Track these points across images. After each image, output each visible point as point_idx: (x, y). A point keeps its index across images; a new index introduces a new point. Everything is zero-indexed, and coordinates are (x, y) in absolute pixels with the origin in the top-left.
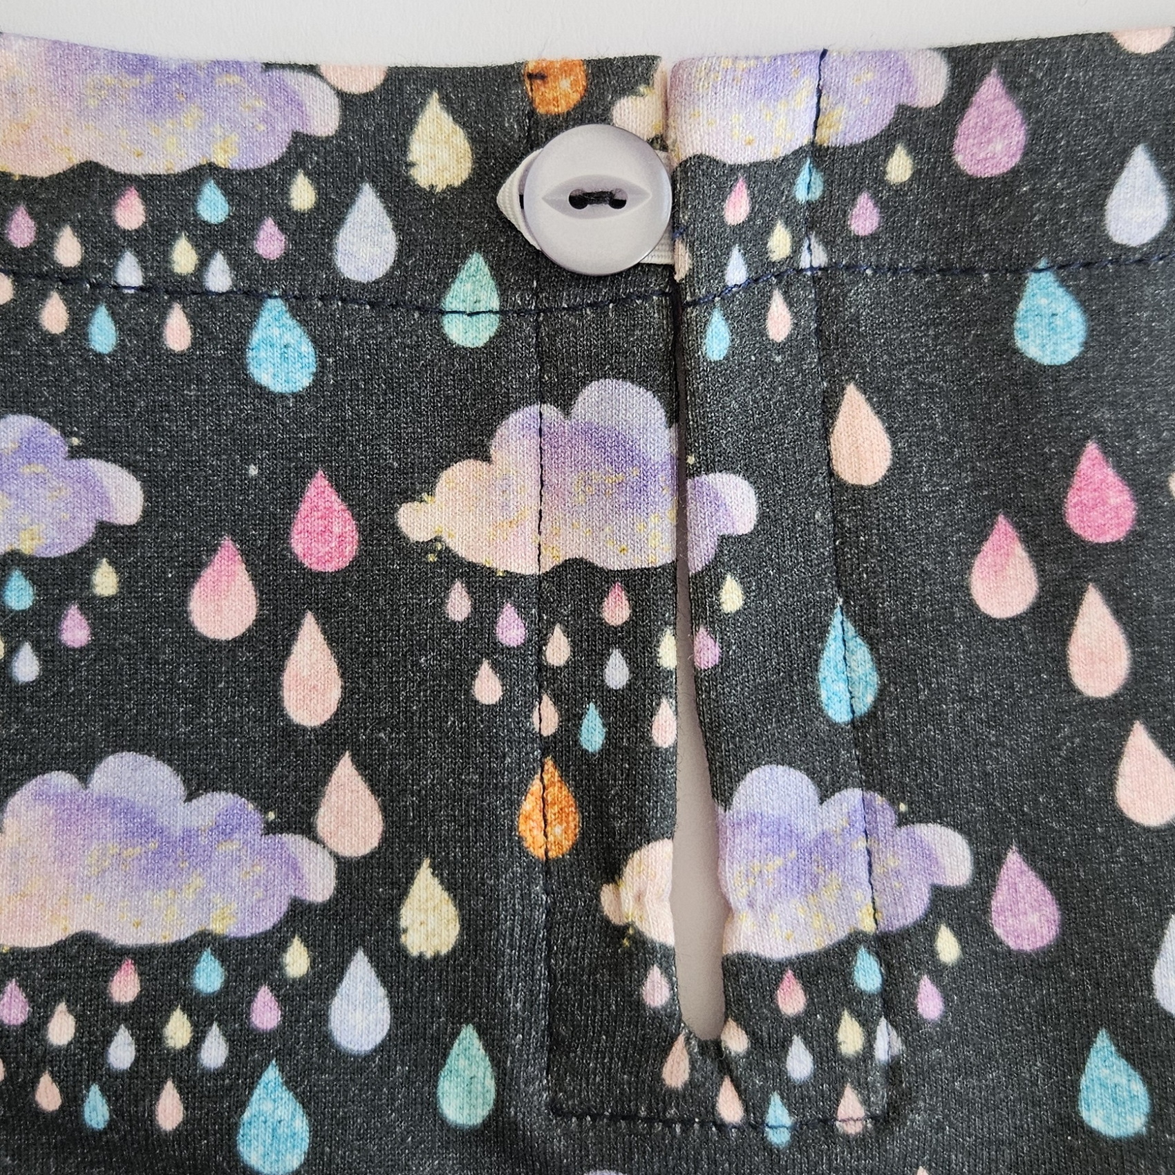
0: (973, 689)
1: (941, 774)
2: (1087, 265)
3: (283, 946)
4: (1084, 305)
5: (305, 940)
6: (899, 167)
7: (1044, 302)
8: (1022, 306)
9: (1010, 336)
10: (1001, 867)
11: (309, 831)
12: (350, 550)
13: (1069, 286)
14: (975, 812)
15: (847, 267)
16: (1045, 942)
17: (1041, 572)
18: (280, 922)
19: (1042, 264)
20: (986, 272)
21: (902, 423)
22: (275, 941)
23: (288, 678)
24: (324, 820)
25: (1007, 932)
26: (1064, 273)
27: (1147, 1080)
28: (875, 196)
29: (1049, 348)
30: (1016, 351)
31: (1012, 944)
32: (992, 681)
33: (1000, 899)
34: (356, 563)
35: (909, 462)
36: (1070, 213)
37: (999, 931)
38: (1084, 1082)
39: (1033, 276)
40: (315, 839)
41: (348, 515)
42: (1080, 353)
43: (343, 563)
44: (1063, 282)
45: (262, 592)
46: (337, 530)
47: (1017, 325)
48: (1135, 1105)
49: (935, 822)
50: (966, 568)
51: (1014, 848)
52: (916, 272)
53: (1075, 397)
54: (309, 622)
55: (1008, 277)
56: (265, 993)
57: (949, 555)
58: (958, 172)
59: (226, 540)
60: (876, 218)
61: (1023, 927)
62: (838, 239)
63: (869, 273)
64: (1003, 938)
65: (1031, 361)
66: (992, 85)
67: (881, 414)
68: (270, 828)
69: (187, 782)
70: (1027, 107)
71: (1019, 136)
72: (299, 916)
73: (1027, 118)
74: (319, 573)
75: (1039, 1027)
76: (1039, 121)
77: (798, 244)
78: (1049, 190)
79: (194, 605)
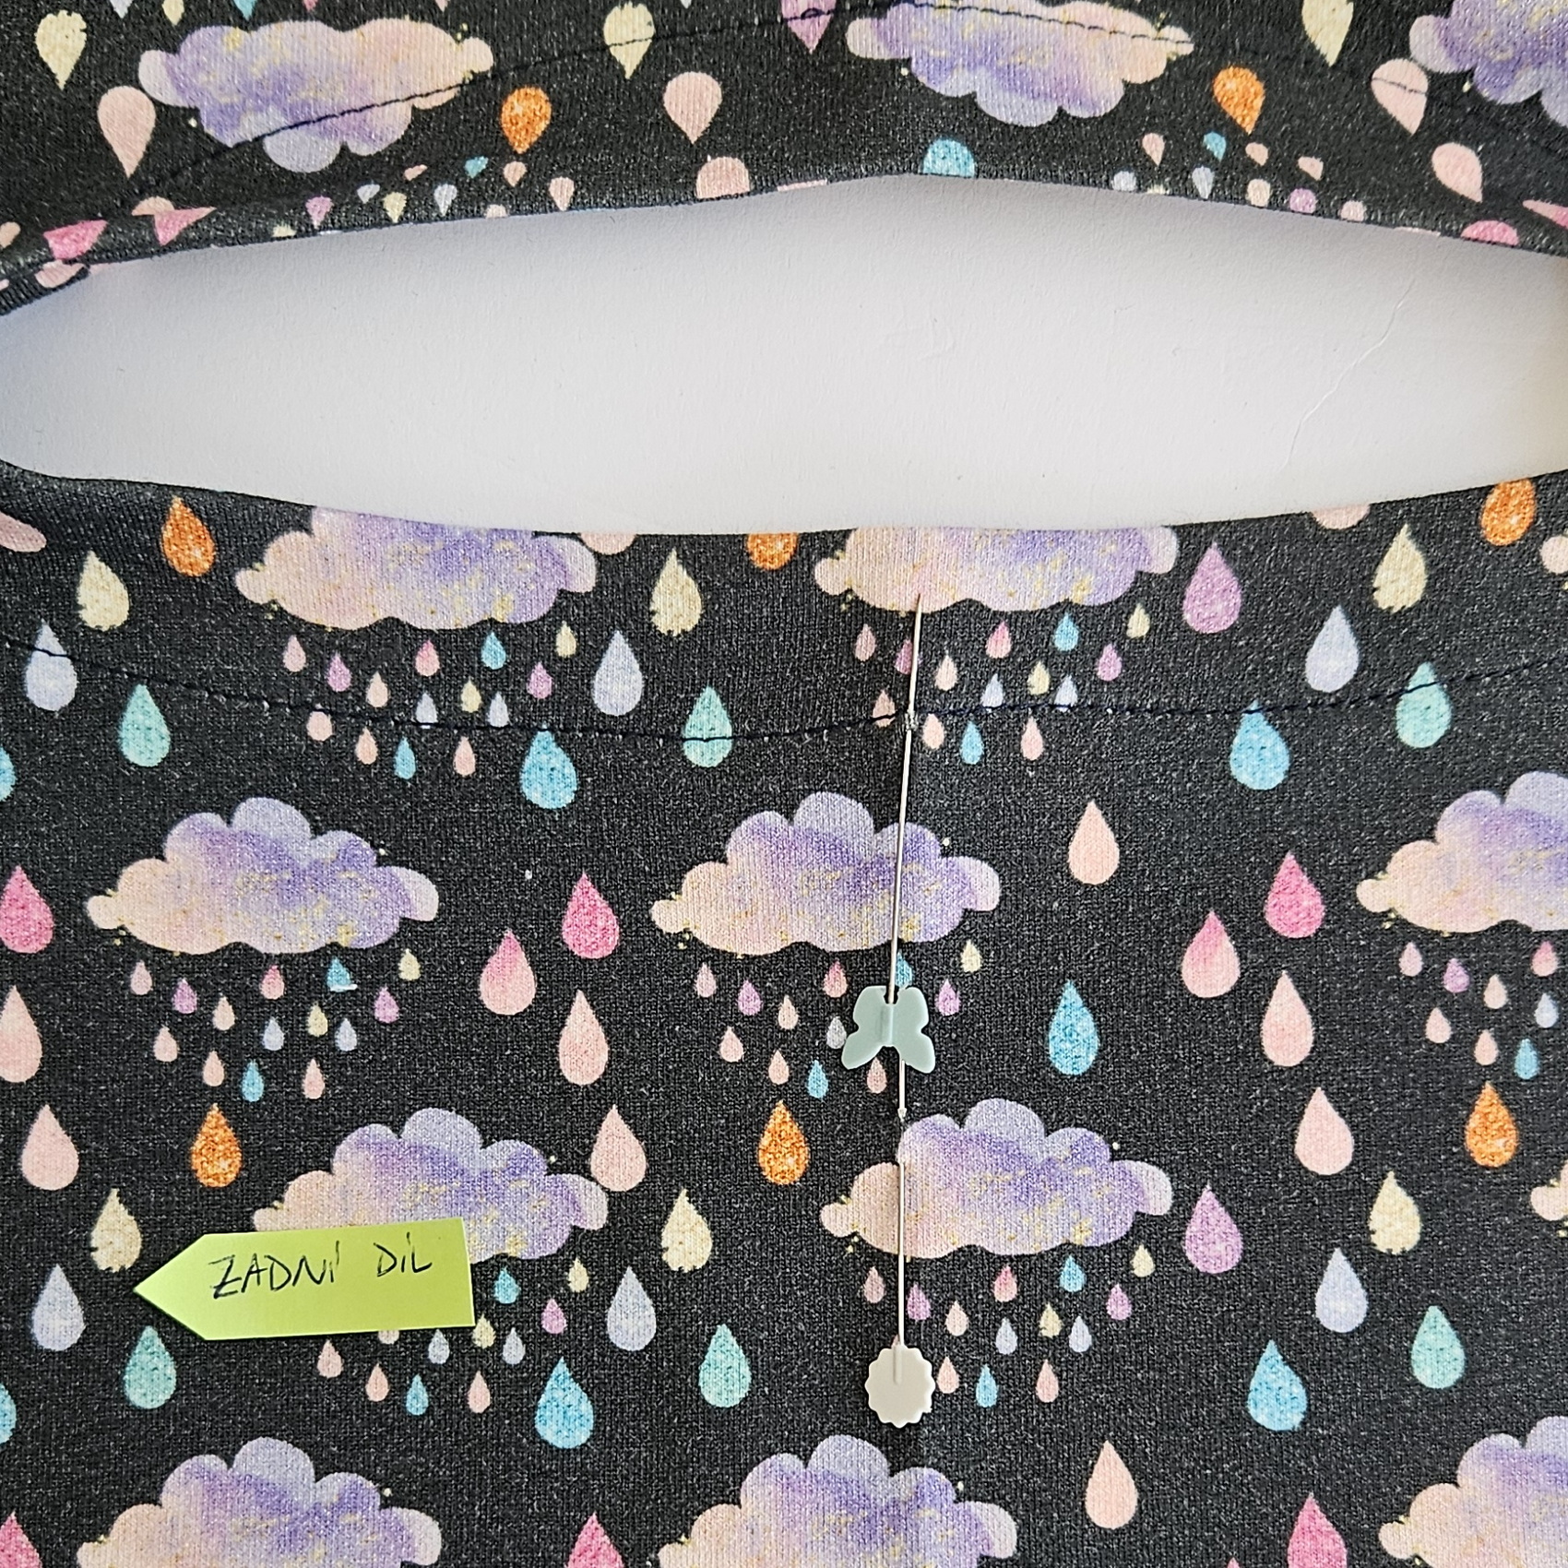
0: (1178, 1054)
1: (1149, 1122)
2: (1289, 708)
3: (565, 1267)
4: (1288, 741)
5: (584, 1262)
6: (1139, 624)
7: (1255, 737)
8: (1236, 741)
9: (1227, 765)
10: (1196, 1202)
11: (584, 1172)
12: (613, 940)
13: (1276, 725)
14: (1177, 1155)
15: (1091, 707)
17: (1242, 957)
18: (563, 1247)
19: (1254, 706)
20: (1208, 713)
21: (1131, 835)
22: (559, 1263)
23: (563, 1046)
24: (597, 1162)
26: (1271, 714)
27: (1305, 1383)
28: (1119, 649)
29: (1259, 775)
30: (1231, 778)
31: (1199, 1266)
33: (1193, 1228)
34: (619, 950)
35: (1135, 867)
36: (1277, 665)
37: (1190, 1256)
40: (591, 1178)
41: (610, 911)
43: (607, 952)
44: (1270, 721)
45: (539, 976)
46: (600, 924)
47: (1232, 756)
49: (1142, 1160)
50: (1179, 955)
51: (1208, 1187)
52: (1150, 711)
53: (1278, 817)
54: (580, 998)
55: (1227, 716)
56: (552, 1305)
57: (1163, 942)
58: (1188, 629)
59: (509, 933)
60: (1119, 666)
61: (1212, 1254)
62: (1087, 680)
63: (1110, 711)
64: (1194, 1262)
65: (1243, 786)
66: (1213, 556)
67: (1112, 826)
68: (552, 1169)
69: (482, 1132)
70: (1241, 574)
71: (1236, 599)
72: (579, 1241)
73: (1242, 584)
74: (587, 959)
75: (1218, 1336)
76: (1251, 587)
77: (1055, 684)
78: (1261, 644)
79: (483, 987)
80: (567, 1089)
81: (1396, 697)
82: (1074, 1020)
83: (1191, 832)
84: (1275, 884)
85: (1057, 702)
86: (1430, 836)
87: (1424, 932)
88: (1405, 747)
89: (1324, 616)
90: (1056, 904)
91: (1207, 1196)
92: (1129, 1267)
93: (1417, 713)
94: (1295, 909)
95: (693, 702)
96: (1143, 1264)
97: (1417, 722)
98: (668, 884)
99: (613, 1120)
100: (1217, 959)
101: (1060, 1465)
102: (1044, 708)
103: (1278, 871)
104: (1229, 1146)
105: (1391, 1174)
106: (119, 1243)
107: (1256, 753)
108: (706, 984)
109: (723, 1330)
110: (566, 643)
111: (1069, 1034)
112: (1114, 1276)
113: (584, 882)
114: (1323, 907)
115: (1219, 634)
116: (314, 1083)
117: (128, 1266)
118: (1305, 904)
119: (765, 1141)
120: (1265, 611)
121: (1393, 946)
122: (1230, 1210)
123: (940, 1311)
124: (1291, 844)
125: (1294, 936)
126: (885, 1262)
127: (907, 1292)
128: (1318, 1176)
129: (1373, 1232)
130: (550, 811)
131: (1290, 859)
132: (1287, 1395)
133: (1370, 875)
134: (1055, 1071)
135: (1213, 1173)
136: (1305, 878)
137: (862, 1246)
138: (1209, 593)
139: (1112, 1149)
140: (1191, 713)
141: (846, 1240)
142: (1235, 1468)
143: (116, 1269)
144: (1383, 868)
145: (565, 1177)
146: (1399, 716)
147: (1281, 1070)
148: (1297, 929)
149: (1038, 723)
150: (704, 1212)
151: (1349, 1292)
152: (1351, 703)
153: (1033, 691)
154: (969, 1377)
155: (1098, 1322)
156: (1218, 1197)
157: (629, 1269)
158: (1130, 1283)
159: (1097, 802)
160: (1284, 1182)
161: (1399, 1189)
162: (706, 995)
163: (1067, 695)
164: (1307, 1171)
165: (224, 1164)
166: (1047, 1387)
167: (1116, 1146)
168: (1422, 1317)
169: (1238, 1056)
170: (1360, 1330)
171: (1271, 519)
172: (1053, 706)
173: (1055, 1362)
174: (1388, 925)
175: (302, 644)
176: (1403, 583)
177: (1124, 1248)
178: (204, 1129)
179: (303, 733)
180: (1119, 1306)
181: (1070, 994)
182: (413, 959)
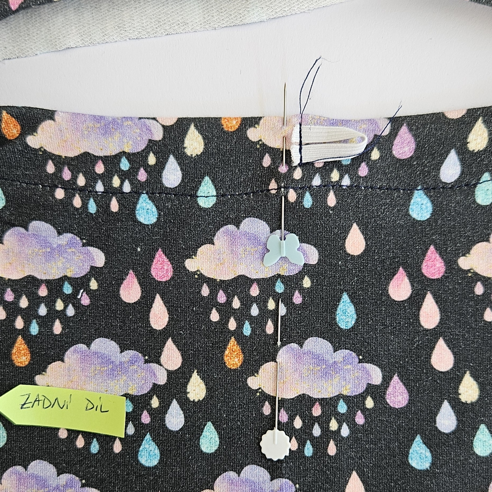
0: (387, 322)
1: (374, 348)
2: (434, 189)
3: (151, 398)
4: (432, 202)
5: (158, 397)
6: (375, 155)
7: (420, 200)
8: (412, 201)
9: (408, 210)
10: (391, 380)
11: (159, 363)
12: (170, 274)
13: (428, 195)
14: (384, 361)
15: (356, 186)
16: (403, 406)
17: (412, 286)
18: (150, 391)
19: (419, 188)
20: (401, 190)
21: (370, 236)
22: (148, 397)
23: (151, 315)
24: (163, 359)
25: (391, 401)
26: (426, 191)
27: (431, 452)
28: (367, 164)
29: (420, 215)
30: (409, 215)
31: (392, 405)
32: (393, 320)
33: (390, 390)
34: (172, 278)
35: (371, 249)
36: (429, 172)
37: (388, 401)
38: (411, 451)
39: (416, 192)
40: (161, 365)
41: (169, 263)
42: (430, 217)
43: (168, 279)
44: (426, 194)
45: (142, 288)
46: (166, 268)
47: (410, 207)
48: (427, 459)
49: (371, 363)
50: (388, 284)
51: (396, 375)
52: (379, 188)
53: (428, 231)
54: (158, 297)
55: (409, 192)
56: (145, 413)
57: (382, 279)
58: (394, 157)
59: (131, 271)
60: (367, 171)
61: (396, 400)
62: (354, 177)
63: (363, 188)
64: (389, 403)
65: (414, 219)
66: (404, 130)
67: (363, 233)
68: (146, 362)
69: (121, 347)
70: (415, 136)
71: (413, 146)
72: (156, 389)
73: (416, 140)
74: (160, 282)
75: (398, 432)
76: (419, 141)
77: (341, 177)
78: (423, 163)
79: (121, 292)
80: (153, 331)
81: (475, 185)
82: (347, 307)
83: (393, 236)
84: (426, 257)
85: (342, 184)
86: (488, 240)
87: (484, 277)
88: (478, 205)
89: (448, 153)
90: (340, 263)
91: (396, 378)
92: (364, 404)
93: (483, 192)
94: (433, 268)
95: (201, 182)
96: (370, 403)
97: (484, 195)
98: (192, 252)
99: (170, 343)
100: (402, 286)
101: (336, 480)
102: (337, 187)
103: (427, 252)
104: (405, 359)
105: (468, 372)
107: (420, 206)
108: (205, 291)
109: (209, 424)
110: (152, 160)
111: (345, 312)
112: (358, 408)
113: (160, 252)
114: (445, 267)
115: (406, 159)
118: (438, 265)
119: (227, 352)
120: (424, 150)
121: (472, 283)
122: (404, 384)
123: (291, 419)
124: (433, 242)
125: (433, 278)
126: (272, 400)
127: (279, 411)
128: (439, 372)
129: (460, 394)
130: (147, 225)
131: (432, 248)
132: (424, 456)
133: (464, 255)
134: (339, 327)
135: (398, 369)
136: (438, 255)
137: (263, 393)
138: (403, 143)
139: (359, 359)
140: (394, 190)
141: (257, 391)
142: (403, 483)
144: (469, 253)
145: (151, 364)
146: (476, 193)
147: (427, 330)
148: (434, 275)
149: (334, 192)
150: (203, 379)
151: (449, 417)
152: (457, 187)
153: (333, 180)
154: (302, 445)
155: (353, 425)
156: (400, 379)
157: (175, 400)
158: (364, 410)
159: (357, 223)
160: (426, 373)
161: (471, 378)
162: (205, 295)
163: (346, 181)
164: (435, 369)
166: (332, 449)
167: (361, 357)
168: (478, 428)
169: (410, 324)
170: (454, 433)
171: (427, 115)
172: (341, 186)
173: (335, 440)
174: (470, 275)
175: (53, 162)
176: (479, 141)
177: (362, 397)
179: (54, 197)
180: (360, 419)
181: (345, 297)
182: (95, 281)
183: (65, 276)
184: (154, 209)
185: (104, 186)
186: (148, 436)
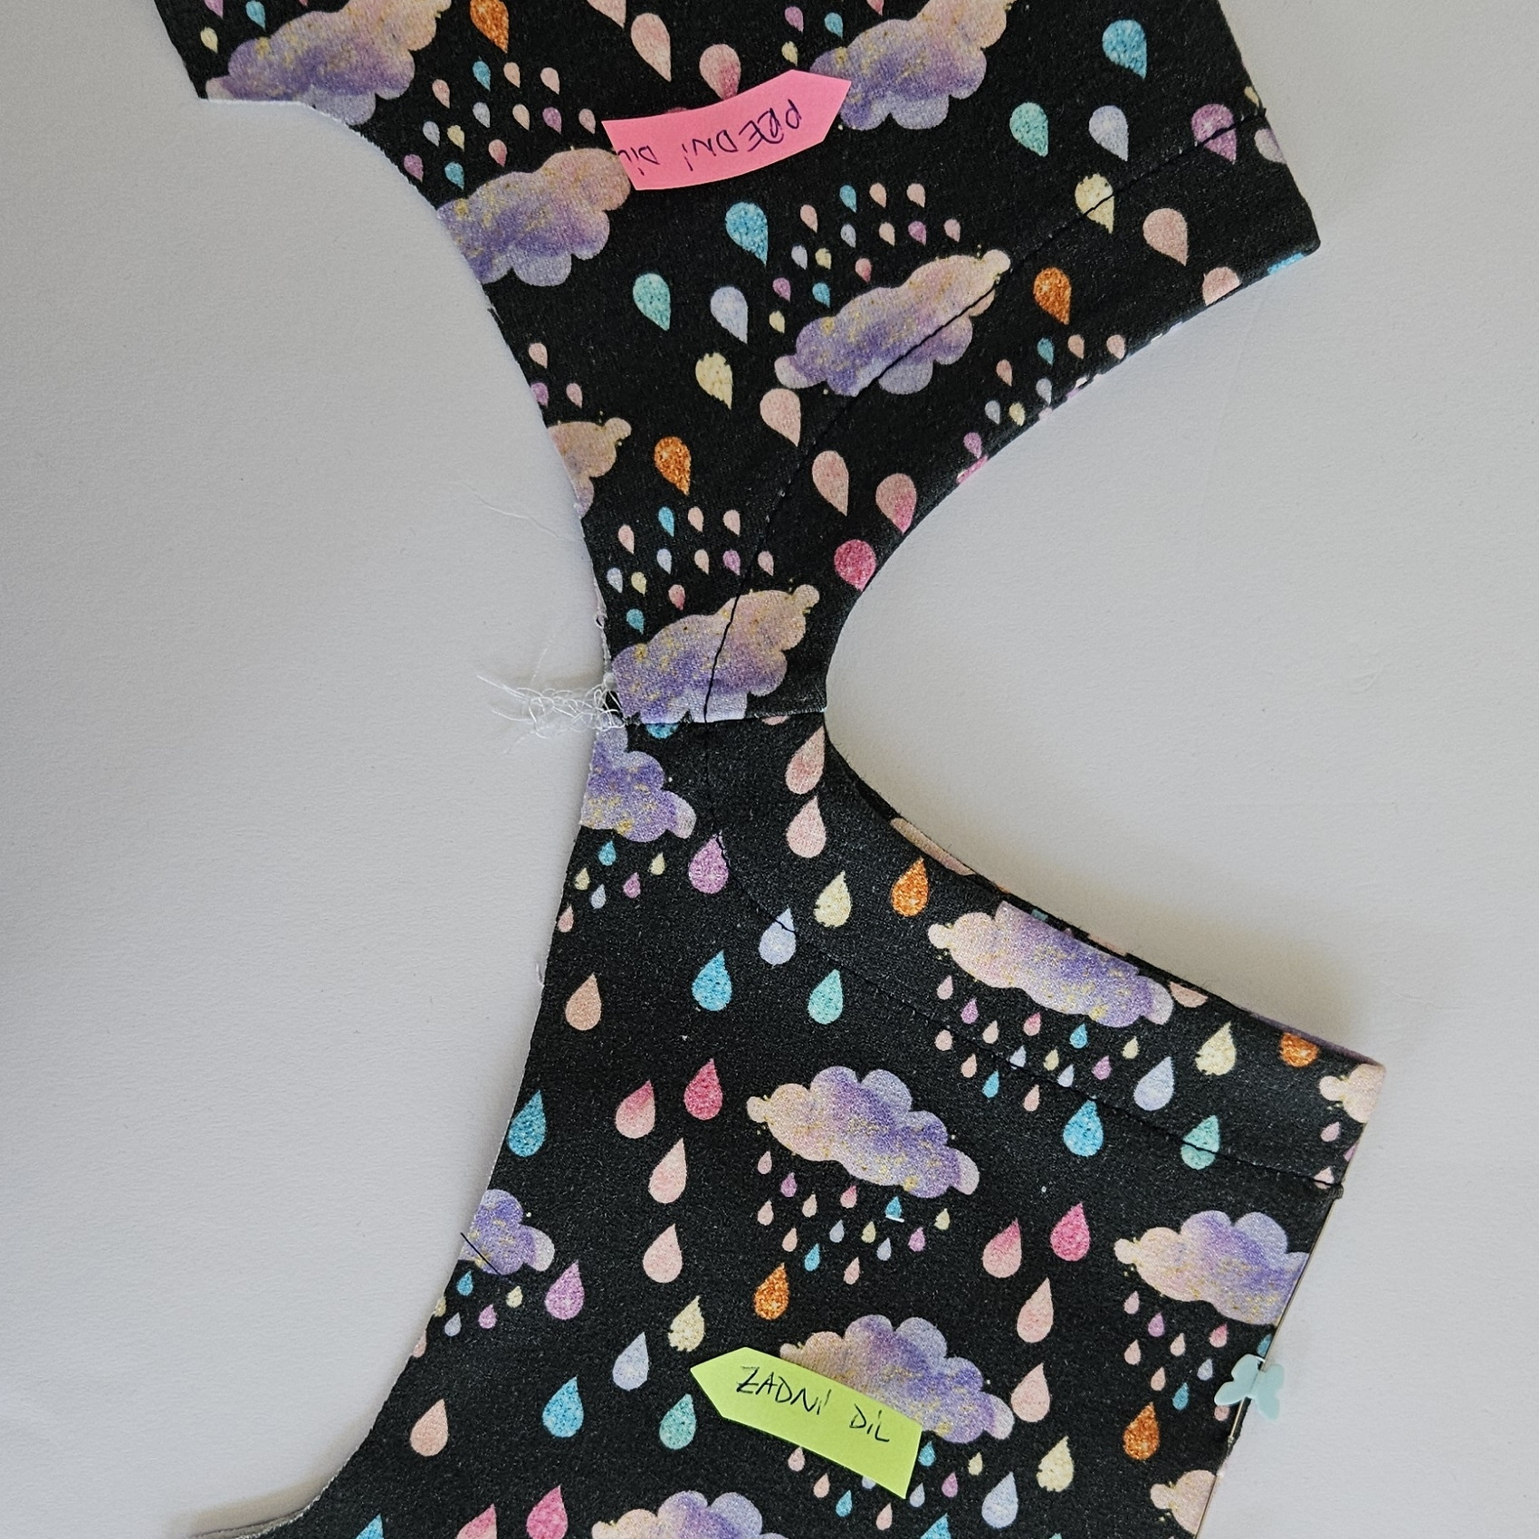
12: (1082, 1252)
23: (1024, 1311)
34: (1082, 1261)
41: (1088, 1233)
45: (1025, 1258)
46: (1078, 1238)
54: (1046, 1283)
56: (953, 1477)
59: (1016, 1222)
68: (985, 1389)
69: (949, 1347)
72: (985, 1442)
74: (1060, 1259)
79: (986, 1251)
80: (1016, 1340)
95: (1200, 1121)
98: (1134, 1231)
99: (1038, 1372)
106: (688, 1333)
108: (1132, 1305)
109: (1057, 1537)
110: (1131, 1050)
113: (1078, 1207)
116: (852, 1273)
117: (689, 1350)
119: (1133, 1426)
130: (1076, 1156)
137: (1171, 1520)
141: (1162, 1513)
143: (680, 1349)
157: (1011, 1474)
162: (1129, 1312)
165: (775, 1305)
175: (954, 983)
178: (771, 1277)
179: (932, 1042)
182: (948, 1216)
183: (899, 1188)
184: (1100, 1134)
185: (1028, 1060)
186: (943, 1521)
